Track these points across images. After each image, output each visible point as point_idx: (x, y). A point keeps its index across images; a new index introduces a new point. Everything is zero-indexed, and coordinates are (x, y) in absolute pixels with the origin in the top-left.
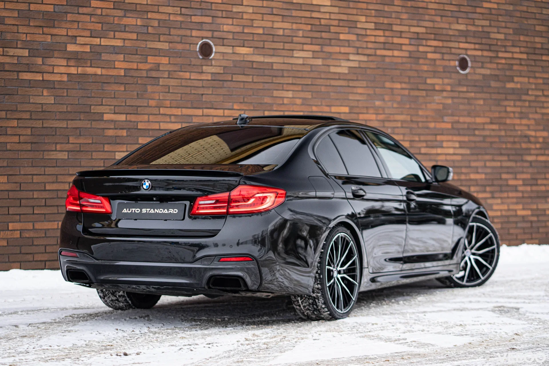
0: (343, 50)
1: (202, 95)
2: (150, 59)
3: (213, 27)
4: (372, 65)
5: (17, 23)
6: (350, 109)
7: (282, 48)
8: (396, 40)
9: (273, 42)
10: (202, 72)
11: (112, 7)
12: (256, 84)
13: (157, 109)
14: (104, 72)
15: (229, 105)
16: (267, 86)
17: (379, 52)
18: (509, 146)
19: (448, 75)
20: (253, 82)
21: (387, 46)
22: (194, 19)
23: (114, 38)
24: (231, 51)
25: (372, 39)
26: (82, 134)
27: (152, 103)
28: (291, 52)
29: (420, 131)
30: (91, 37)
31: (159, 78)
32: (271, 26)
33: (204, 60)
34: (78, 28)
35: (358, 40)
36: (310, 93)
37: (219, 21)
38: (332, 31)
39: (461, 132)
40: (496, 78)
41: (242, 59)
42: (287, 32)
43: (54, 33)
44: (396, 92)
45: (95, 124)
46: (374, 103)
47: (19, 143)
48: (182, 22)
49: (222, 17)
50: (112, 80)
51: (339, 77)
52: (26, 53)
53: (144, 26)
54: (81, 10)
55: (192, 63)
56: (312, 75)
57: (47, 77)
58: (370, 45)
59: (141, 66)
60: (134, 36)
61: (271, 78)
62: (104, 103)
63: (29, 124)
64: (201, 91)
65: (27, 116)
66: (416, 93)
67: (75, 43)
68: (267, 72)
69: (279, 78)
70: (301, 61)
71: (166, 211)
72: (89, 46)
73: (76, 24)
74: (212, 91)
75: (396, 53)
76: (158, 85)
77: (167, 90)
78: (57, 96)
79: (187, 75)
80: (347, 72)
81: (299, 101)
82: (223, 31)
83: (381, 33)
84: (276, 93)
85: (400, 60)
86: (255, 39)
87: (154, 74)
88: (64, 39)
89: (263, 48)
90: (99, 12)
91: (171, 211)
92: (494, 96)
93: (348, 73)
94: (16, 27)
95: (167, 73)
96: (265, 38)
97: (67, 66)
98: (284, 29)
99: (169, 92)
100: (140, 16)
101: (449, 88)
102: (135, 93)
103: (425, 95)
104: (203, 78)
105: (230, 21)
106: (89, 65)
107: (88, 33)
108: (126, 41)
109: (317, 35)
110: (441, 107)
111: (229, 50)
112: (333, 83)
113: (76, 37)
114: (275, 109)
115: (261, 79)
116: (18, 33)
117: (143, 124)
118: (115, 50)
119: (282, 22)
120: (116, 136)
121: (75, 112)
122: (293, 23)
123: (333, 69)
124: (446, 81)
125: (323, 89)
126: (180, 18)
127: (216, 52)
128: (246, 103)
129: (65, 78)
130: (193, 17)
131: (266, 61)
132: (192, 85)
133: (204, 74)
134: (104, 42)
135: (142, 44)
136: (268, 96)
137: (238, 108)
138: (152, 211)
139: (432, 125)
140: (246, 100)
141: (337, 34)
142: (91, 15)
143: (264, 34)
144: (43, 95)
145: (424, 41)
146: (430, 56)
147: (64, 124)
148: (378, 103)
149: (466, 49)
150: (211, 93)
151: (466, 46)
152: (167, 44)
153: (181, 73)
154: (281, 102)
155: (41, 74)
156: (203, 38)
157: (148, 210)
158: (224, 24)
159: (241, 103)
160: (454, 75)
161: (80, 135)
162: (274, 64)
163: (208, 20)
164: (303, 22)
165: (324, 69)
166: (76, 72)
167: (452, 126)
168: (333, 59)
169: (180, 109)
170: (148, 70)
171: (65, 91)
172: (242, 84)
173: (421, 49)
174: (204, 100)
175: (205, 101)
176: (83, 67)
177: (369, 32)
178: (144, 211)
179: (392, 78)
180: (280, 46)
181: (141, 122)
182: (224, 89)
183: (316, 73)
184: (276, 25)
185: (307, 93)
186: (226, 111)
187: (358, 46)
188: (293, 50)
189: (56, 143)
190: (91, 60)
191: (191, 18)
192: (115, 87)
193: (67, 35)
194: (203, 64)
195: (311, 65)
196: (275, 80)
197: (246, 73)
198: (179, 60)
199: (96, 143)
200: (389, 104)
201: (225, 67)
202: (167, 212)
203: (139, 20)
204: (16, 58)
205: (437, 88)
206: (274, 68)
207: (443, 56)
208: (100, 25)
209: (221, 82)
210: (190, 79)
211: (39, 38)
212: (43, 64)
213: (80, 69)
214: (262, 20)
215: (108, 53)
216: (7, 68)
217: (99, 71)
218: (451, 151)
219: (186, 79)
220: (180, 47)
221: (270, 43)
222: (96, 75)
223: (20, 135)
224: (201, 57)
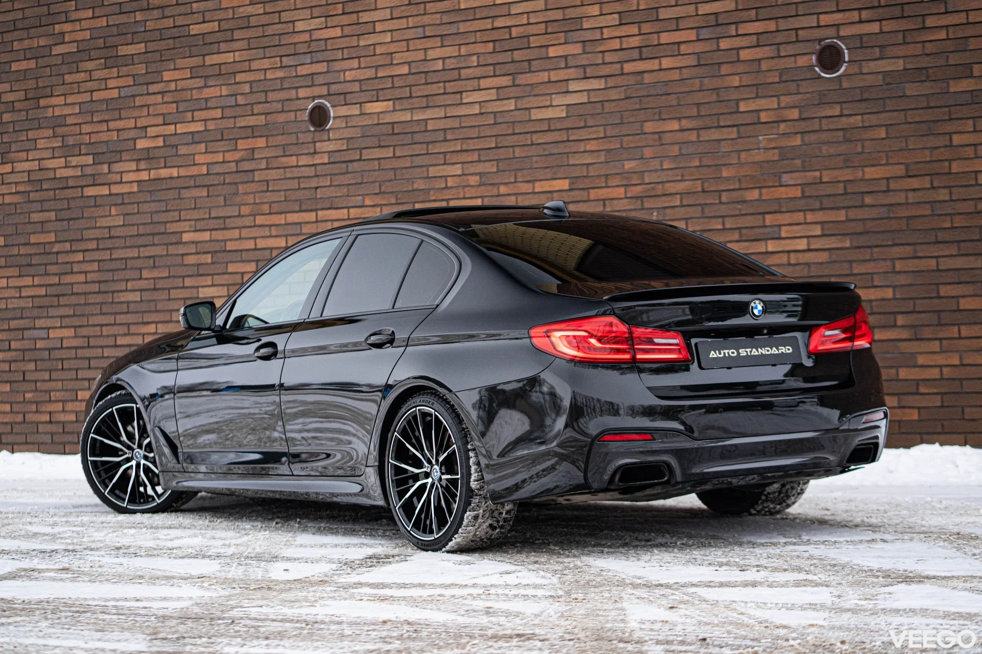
0: (554, 76)
1: (316, 188)
2: (242, 144)
3: (329, 78)
4: (614, 95)
5: (79, 122)
6: (570, 184)
7: (442, 91)
8: (665, 38)
9: (427, 84)
10: (315, 153)
11: (189, 76)
12: (400, 160)
13: (252, 218)
14: (183, 172)
15: (358, 200)
16: (418, 161)
17: (628, 67)
18: (959, 222)
19: (793, 87)
20: (394, 157)
21: (646, 52)
22: (302, 71)
23: (193, 121)
24: (358, 112)
25: (616, 44)
26: (157, 265)
27: (245, 210)
28: (458, 96)
29: (723, 210)
30: (164, 124)
31: (252, 171)
32: (423, 58)
33: (317, 134)
34: (149, 115)
35: (585, 52)
36: (495, 163)
37: (338, 66)
38: (532, 45)
39: (827, 203)
40: (920, 74)
41: (375, 122)
42: (450, 63)
43: (121, 127)
44: (667, 138)
45: (172, 250)
46: (623, 165)
47: (86, 282)
48: (282, 79)
49: (343, 59)
50: (192, 183)
51: (550, 126)
52: (90, 160)
53: (232, 95)
54: (153, 88)
55: (300, 141)
56: (496, 130)
57: (116, 189)
58: (609, 58)
59: (229, 156)
60: (218, 113)
61: (425, 146)
62: (183, 218)
63: (97, 255)
64: (314, 183)
65: (92, 245)
66: (715, 135)
67: (146, 137)
68: (418, 138)
69: (437, 144)
70: (476, 109)
71: (774, 351)
72: (161, 139)
73: (145, 109)
74: (331, 181)
75: (666, 63)
76: (253, 181)
77: (265, 188)
78: (127, 214)
79: (293, 161)
80: (564, 115)
81: (474, 180)
82: (345, 82)
83: (634, 29)
84: (433, 172)
85: (675, 75)
86: (396, 85)
87: (246, 166)
88: (132, 134)
89: (411, 97)
90: (172, 86)
91: (783, 350)
92: (914, 116)
93: (567, 117)
94: (78, 127)
95: (264, 161)
96: (411, 80)
97: (138, 170)
98: (444, 59)
99: (268, 191)
100: (225, 82)
101: (795, 114)
102: (221, 199)
103: (734, 136)
104: (316, 162)
105: (355, 63)
106: (163, 165)
107: (160, 120)
108: (209, 123)
109: (506, 57)
110: (774, 155)
111: (355, 110)
112: (537, 139)
113: (146, 127)
114: (433, 198)
115: (407, 151)
116: (81, 134)
117: (233, 243)
118: (194, 138)
119: (442, 46)
120: (198, 265)
121: (148, 235)
122: (460, 45)
123: (536, 115)
124: (785, 100)
125: (518, 152)
126: (280, 74)
127: (335, 118)
128: (384, 193)
129: (135, 188)
130: (299, 68)
131: (415, 118)
132: (300, 175)
133: (317, 156)
134: (181, 129)
135: (230, 123)
136: (421, 178)
137: (372, 204)
138: (755, 352)
139: (754, 195)
140: (383, 189)
141: (544, 50)
142: (163, 93)
143: (410, 74)
144: (110, 215)
145: (733, 27)
146: (745, 55)
147: (134, 253)
148: (628, 165)
149: (837, 26)
150: (328, 184)
151: (838, 18)
152: (263, 117)
153: (284, 159)
154: (444, 186)
155: (107, 187)
156: (314, 98)
157: (748, 350)
158: (344, 71)
159: (376, 194)
160: (805, 87)
161: (154, 267)
162: (429, 122)
163: (322, 67)
164: (479, 40)
165: (519, 116)
166: (147, 178)
167: (803, 192)
168: (535, 95)
169: (283, 216)
170: (237, 162)
171: (136, 205)
172: (376, 163)
173: (724, 44)
174: (318, 196)
175: (321, 198)
176: (156, 169)
177: (607, 33)
178: (743, 352)
179: (660, 113)
180: (438, 88)
181: (230, 240)
182: (347, 176)
183: (504, 125)
184: (431, 54)
185: (487, 164)
186: (352, 210)
187: (585, 63)
188: (461, 92)
189: (127, 280)
190: (165, 158)
191: (296, 70)
192: (196, 193)
193: (136, 128)
194: (316, 139)
195: (495, 113)
196: (433, 149)
197: (382, 144)
198: (280, 140)
199: (174, 277)
200: (655, 164)
201: (348, 139)
202: (777, 352)
203: (224, 88)
204: (80, 169)
205: (764, 117)
206: (430, 128)
207: (779, 50)
208: (175, 105)
209: (344, 165)
210: (297, 166)
211: (104, 137)
212: (110, 172)
213: (152, 172)
214: (408, 51)
215: (185, 144)
216: (71, 183)
217: (174, 172)
218: (802, 244)
219: (292, 167)
220: (282, 118)
221: (422, 87)
222: (171, 178)
223: (86, 273)
224: (312, 129)
